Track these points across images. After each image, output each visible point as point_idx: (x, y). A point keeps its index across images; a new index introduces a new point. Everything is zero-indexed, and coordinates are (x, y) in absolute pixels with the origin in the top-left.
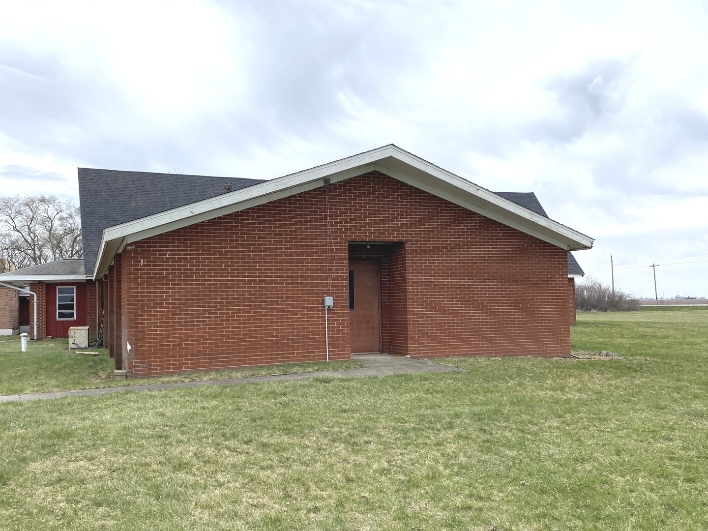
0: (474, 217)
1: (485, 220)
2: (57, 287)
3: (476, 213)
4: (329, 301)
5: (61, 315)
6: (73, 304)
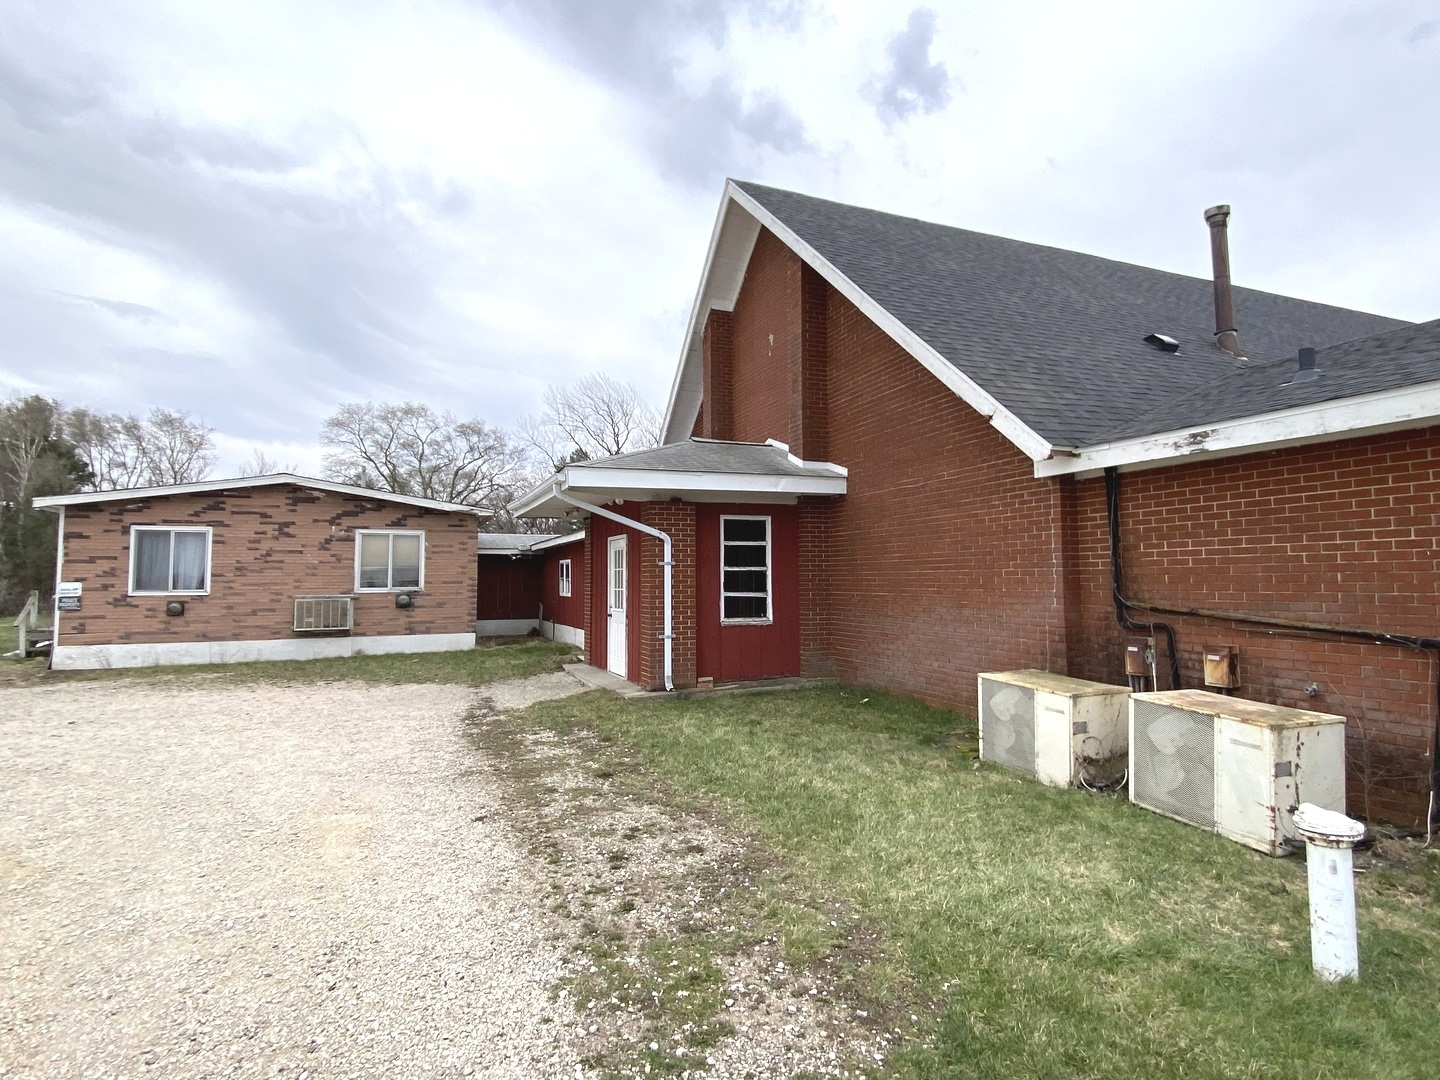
2: (723, 518)
5: (733, 607)
6: (763, 574)
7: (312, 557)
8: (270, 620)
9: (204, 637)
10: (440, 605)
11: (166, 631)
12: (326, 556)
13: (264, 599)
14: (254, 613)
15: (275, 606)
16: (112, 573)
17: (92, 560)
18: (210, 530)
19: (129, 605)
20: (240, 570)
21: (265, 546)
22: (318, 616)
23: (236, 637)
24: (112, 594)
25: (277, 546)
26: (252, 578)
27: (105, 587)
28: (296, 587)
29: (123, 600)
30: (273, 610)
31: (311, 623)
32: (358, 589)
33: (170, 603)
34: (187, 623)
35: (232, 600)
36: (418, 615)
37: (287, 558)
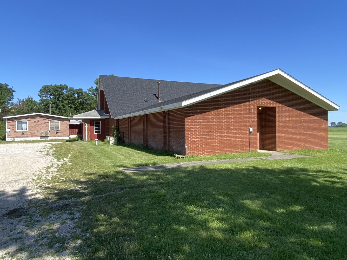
0: (299, 97)
1: (302, 99)
2: (94, 121)
3: (299, 96)
4: (251, 130)
5: (96, 132)
6: (100, 128)
7: (43, 125)
8: (37, 134)
9: (27, 137)
10: (63, 132)
11: (22, 136)
12: (45, 125)
13: (36, 131)
14: (34, 133)
15: (37, 132)
16: (14, 128)
17: (11, 126)
18: (27, 121)
19: (16, 132)
20: (32, 127)
21: (36, 124)
22: (44, 134)
23: (32, 137)
24: (14, 131)
25: (37, 123)
26: (34, 128)
27: (13, 130)
28: (41, 130)
29: (15, 132)
30: (37, 133)
31: (43, 135)
32: (50, 130)
33: (22, 132)
34: (25, 135)
35: (31, 131)
36: (59, 134)
37: (39, 125)
